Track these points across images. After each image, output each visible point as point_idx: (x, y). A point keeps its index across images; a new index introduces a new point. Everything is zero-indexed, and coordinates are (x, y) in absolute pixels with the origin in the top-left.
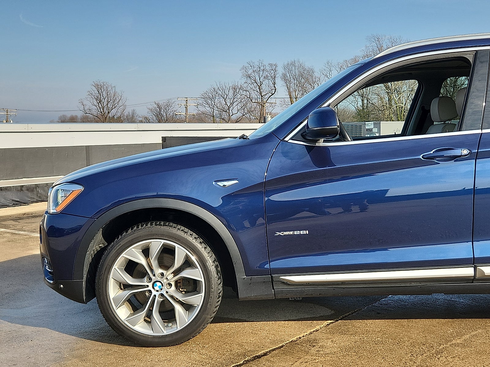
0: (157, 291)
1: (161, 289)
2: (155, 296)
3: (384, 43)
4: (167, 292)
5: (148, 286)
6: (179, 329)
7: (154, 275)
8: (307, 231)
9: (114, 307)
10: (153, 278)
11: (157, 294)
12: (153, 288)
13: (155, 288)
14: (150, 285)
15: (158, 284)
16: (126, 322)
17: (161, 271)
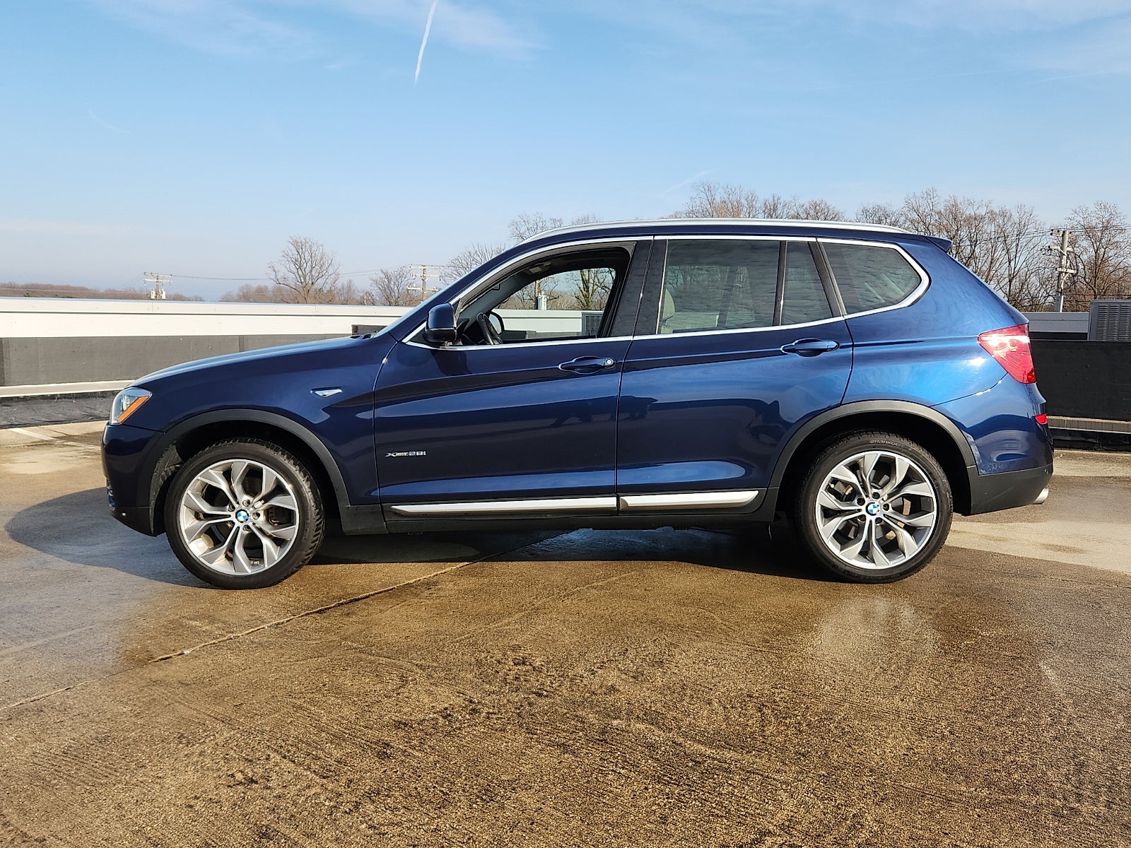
0: (242, 522)
1: (247, 520)
2: (239, 527)
3: (717, 193)
4: (254, 524)
5: (230, 516)
6: (267, 567)
7: (238, 503)
8: (425, 452)
9: (187, 541)
10: (236, 506)
11: (242, 526)
12: (236, 517)
13: (239, 518)
14: (233, 514)
15: (243, 513)
16: (201, 559)
17: (246, 498)
